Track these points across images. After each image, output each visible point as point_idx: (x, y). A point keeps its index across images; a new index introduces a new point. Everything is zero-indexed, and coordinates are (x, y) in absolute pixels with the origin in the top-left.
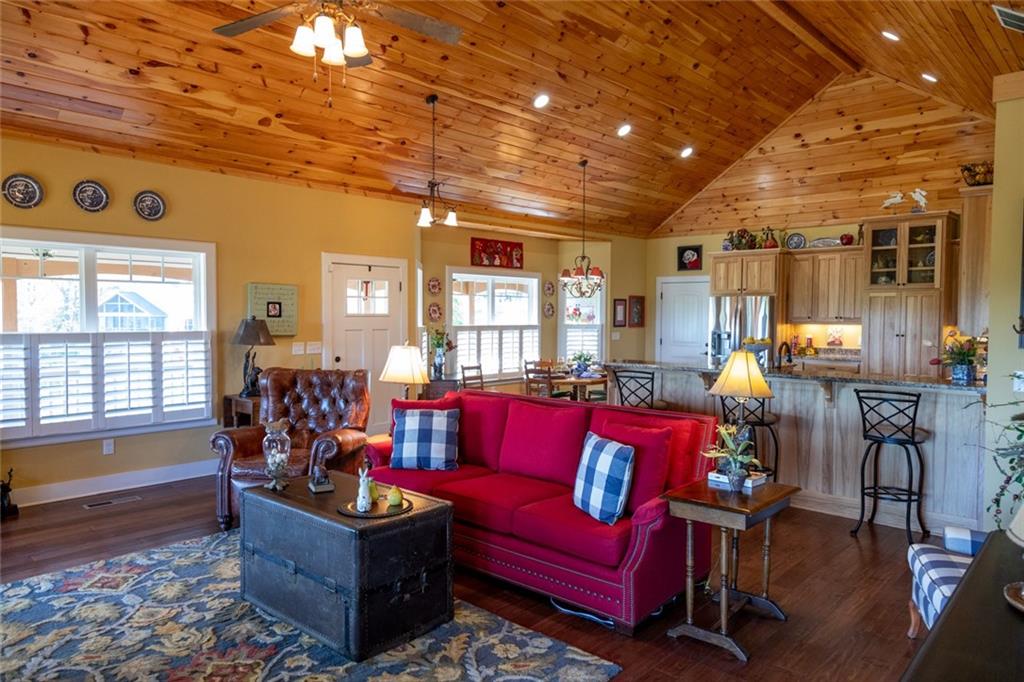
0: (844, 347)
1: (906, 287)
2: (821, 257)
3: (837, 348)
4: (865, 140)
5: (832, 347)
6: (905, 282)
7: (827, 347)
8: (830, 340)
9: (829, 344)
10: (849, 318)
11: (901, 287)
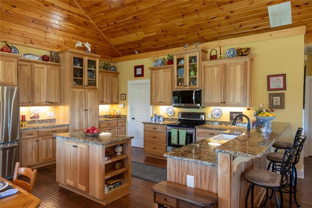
0: (40, 119)
1: (87, 87)
2: (36, 65)
3: (36, 119)
4: (47, 6)
5: (33, 120)
6: (87, 85)
7: (31, 120)
8: (32, 116)
9: (31, 118)
10: (53, 103)
11: (86, 87)
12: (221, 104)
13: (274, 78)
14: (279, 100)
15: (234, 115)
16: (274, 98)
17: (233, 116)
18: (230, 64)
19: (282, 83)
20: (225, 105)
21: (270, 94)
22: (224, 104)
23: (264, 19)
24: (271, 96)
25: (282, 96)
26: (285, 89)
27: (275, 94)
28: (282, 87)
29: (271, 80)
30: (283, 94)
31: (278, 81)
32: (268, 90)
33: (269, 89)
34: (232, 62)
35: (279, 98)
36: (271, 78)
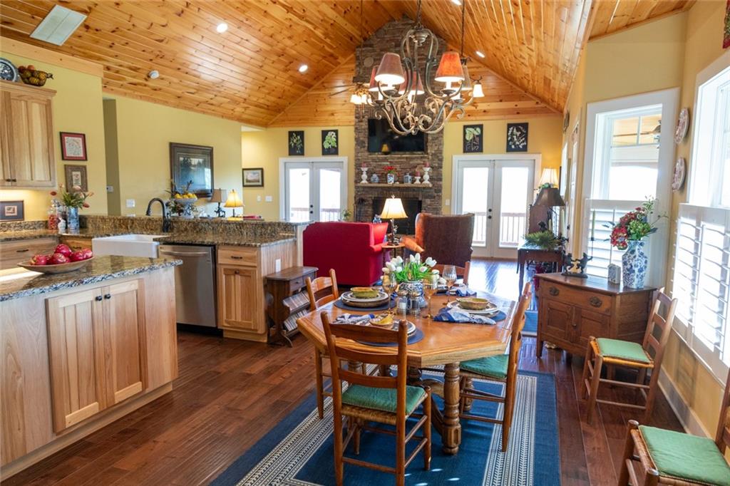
12: (7, 183)
13: (70, 138)
14: (80, 177)
15: (6, 208)
16: (74, 173)
17: (4, 209)
18: (19, 96)
19: (82, 148)
20: (15, 186)
21: (66, 167)
22: (14, 183)
23: (33, 18)
24: (70, 170)
25: (83, 170)
26: (86, 159)
27: (74, 166)
28: (81, 155)
29: (66, 140)
30: (85, 167)
31: (76, 144)
32: (63, 159)
33: (64, 157)
34: (23, 93)
35: (79, 173)
36: (66, 138)
